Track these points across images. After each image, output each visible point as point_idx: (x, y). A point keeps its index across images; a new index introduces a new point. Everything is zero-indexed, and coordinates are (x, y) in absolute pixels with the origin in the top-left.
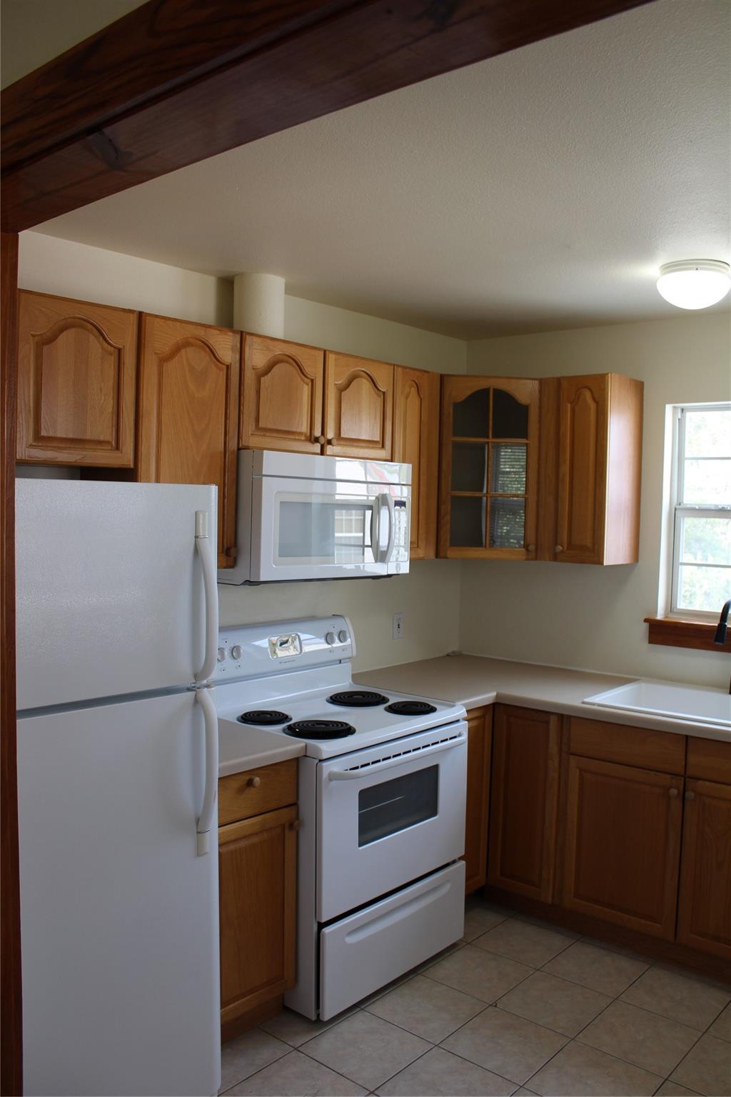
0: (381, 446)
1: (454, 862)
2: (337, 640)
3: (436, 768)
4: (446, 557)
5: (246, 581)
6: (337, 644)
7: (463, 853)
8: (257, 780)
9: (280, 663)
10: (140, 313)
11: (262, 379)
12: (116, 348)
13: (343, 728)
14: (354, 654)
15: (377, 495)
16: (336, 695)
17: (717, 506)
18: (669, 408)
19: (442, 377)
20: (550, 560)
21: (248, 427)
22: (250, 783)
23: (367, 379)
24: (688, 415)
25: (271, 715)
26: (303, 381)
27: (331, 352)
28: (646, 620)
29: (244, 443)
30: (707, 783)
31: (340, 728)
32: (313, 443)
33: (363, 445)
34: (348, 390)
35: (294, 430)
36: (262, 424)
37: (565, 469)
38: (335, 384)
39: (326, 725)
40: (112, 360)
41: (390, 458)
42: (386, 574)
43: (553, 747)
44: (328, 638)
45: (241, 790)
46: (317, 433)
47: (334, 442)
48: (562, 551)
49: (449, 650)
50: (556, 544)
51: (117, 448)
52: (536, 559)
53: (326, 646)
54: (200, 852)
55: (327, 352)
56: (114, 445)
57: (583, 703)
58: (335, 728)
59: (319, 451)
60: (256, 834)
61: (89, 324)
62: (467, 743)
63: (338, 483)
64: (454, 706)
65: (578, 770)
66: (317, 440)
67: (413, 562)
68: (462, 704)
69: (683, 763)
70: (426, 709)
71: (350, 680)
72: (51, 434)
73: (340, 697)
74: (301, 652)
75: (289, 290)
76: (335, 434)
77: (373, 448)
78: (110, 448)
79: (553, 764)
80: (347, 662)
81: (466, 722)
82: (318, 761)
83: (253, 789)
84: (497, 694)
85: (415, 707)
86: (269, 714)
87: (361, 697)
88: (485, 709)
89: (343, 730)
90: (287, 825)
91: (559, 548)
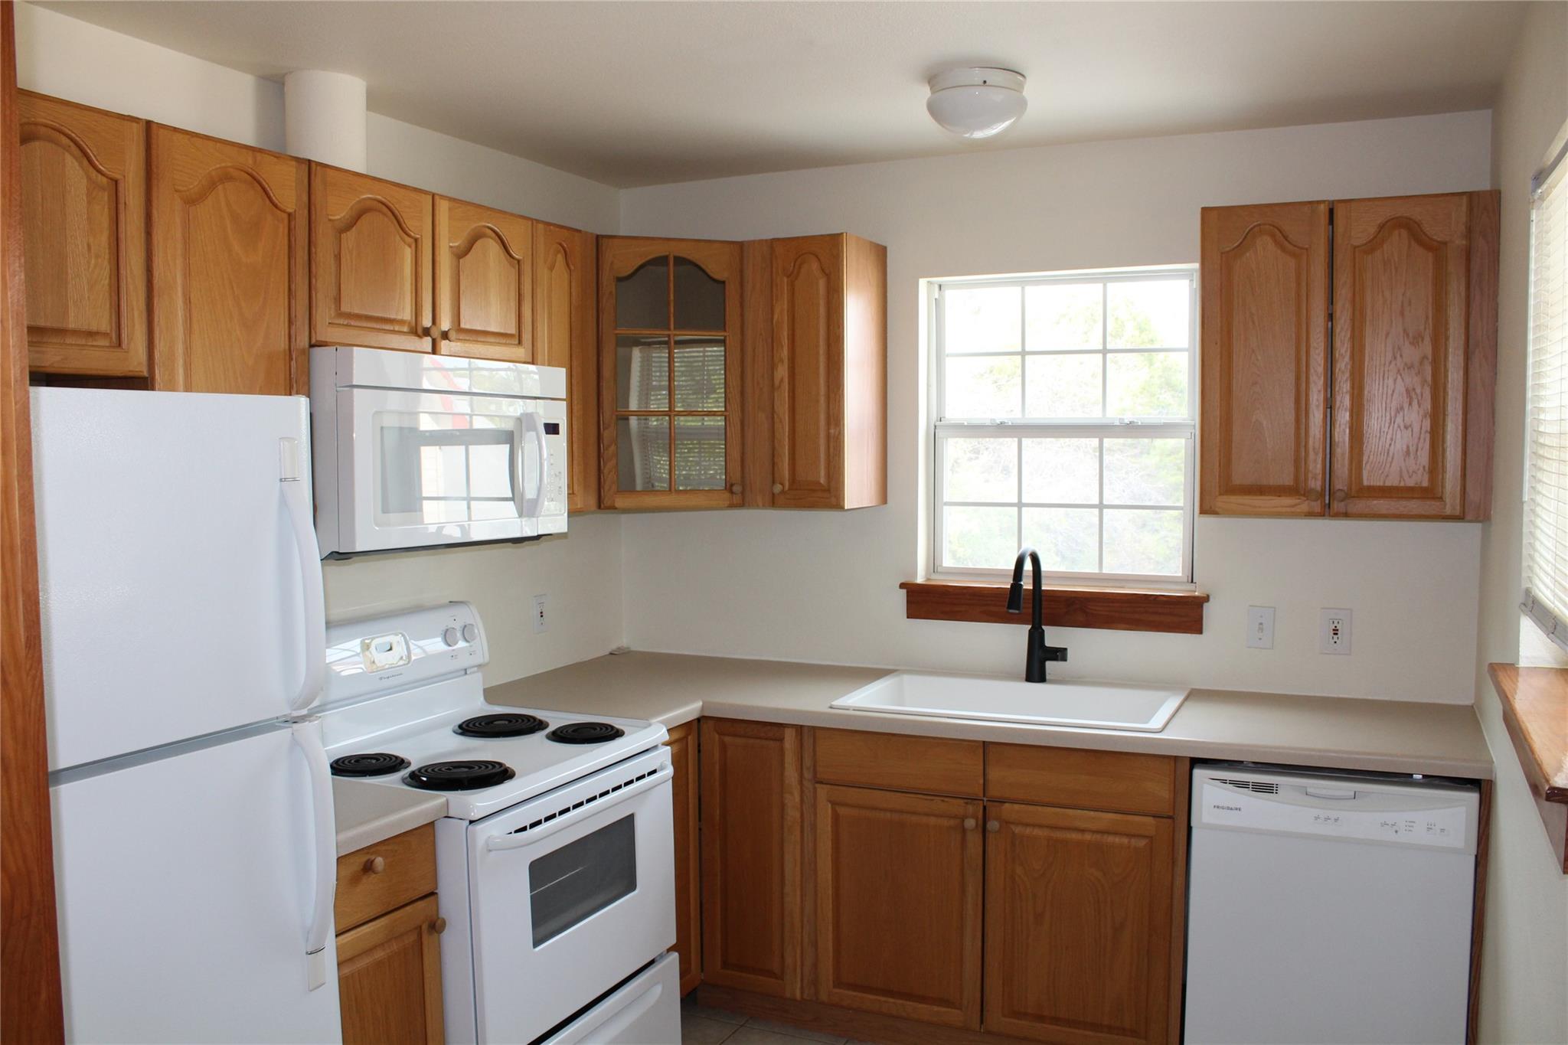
0: (517, 342)
1: (661, 956)
2: (461, 639)
3: (629, 820)
4: (612, 508)
5: (332, 553)
6: (461, 644)
7: (674, 941)
8: (379, 861)
9: (381, 679)
10: (149, 123)
11: (344, 236)
12: (111, 179)
13: (494, 771)
14: (487, 659)
15: (516, 415)
16: (468, 722)
17: (994, 420)
18: (923, 283)
19: (598, 238)
20: (764, 507)
21: (324, 312)
22: (368, 868)
23: (495, 241)
24: (950, 295)
25: (378, 760)
26: (404, 241)
27: (442, 197)
28: (902, 586)
29: (317, 336)
30: (1016, 807)
31: (490, 770)
32: (419, 336)
33: (492, 339)
34: (470, 254)
35: (393, 316)
36: (345, 308)
37: (782, 372)
38: (451, 247)
40: (105, 197)
41: (531, 361)
42: (536, 534)
43: (791, 774)
44: (447, 637)
45: (355, 880)
46: (427, 322)
47: (452, 335)
48: (783, 492)
49: (613, 646)
50: (774, 482)
51: (120, 345)
52: (742, 504)
53: (445, 648)
54: (313, 983)
55: (437, 197)
56: (113, 339)
57: (828, 706)
58: (484, 771)
59: (430, 350)
60: (381, 945)
61: (62, 136)
62: (671, 781)
64: (650, 725)
65: (830, 805)
66: (426, 332)
67: (572, 513)
68: (658, 722)
69: (982, 781)
70: (607, 734)
71: (482, 699)
73: (474, 725)
74: (409, 662)
75: (375, 101)
76: (453, 322)
77: (505, 344)
78: (107, 343)
79: (793, 798)
80: (474, 672)
81: (669, 748)
82: (468, 822)
83: (374, 875)
84: (703, 706)
85: (593, 731)
86: (374, 759)
87: (507, 722)
88: (687, 725)
89: (496, 774)
90: (425, 927)
91: (778, 488)
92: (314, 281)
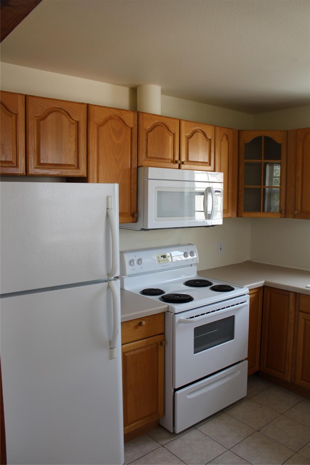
0: (209, 164)
1: (242, 361)
2: (189, 255)
3: (233, 317)
4: (241, 217)
5: (142, 229)
6: (189, 257)
7: (246, 356)
8: (144, 323)
9: (162, 266)
10: (88, 104)
11: (149, 134)
12: (76, 121)
13: (187, 298)
14: (198, 262)
15: (206, 187)
16: (188, 281)
19: (239, 131)
20: (292, 218)
21: (143, 156)
22: (140, 324)
23: (201, 133)
25: (156, 291)
26: (169, 134)
27: (183, 120)
29: (140, 164)
31: (186, 298)
32: (175, 164)
33: (199, 164)
34: (192, 138)
35: (165, 157)
36: (149, 155)
37: (299, 174)
38: (185, 136)
39: (180, 296)
40: (74, 127)
41: (213, 170)
43: (292, 308)
44: (185, 255)
45: (136, 327)
46: (177, 158)
47: (185, 163)
48: (298, 214)
49: (246, 260)
50: (295, 210)
51: (78, 168)
52: (285, 217)
53: (184, 258)
54: (111, 357)
55: (181, 121)
56: (76, 166)
57: (306, 287)
58: (184, 298)
59: (178, 167)
60: (144, 347)
61: (62, 110)
62: (249, 305)
63: (196, 183)
65: (303, 320)
66: (176, 162)
67: (224, 219)
68: (247, 287)
70: (230, 289)
71: (196, 274)
72: (45, 162)
73: (190, 282)
74: (171, 262)
75: (163, 92)
76: (186, 159)
77: (205, 165)
78: (74, 168)
79: (292, 316)
80: (194, 266)
81: (249, 295)
82: (174, 314)
83: (142, 327)
84: (265, 282)
85: (224, 288)
86: (155, 290)
87: (200, 282)
88: (259, 288)
89: (188, 299)
90: (159, 343)
91: (296, 212)
92: (139, 148)
